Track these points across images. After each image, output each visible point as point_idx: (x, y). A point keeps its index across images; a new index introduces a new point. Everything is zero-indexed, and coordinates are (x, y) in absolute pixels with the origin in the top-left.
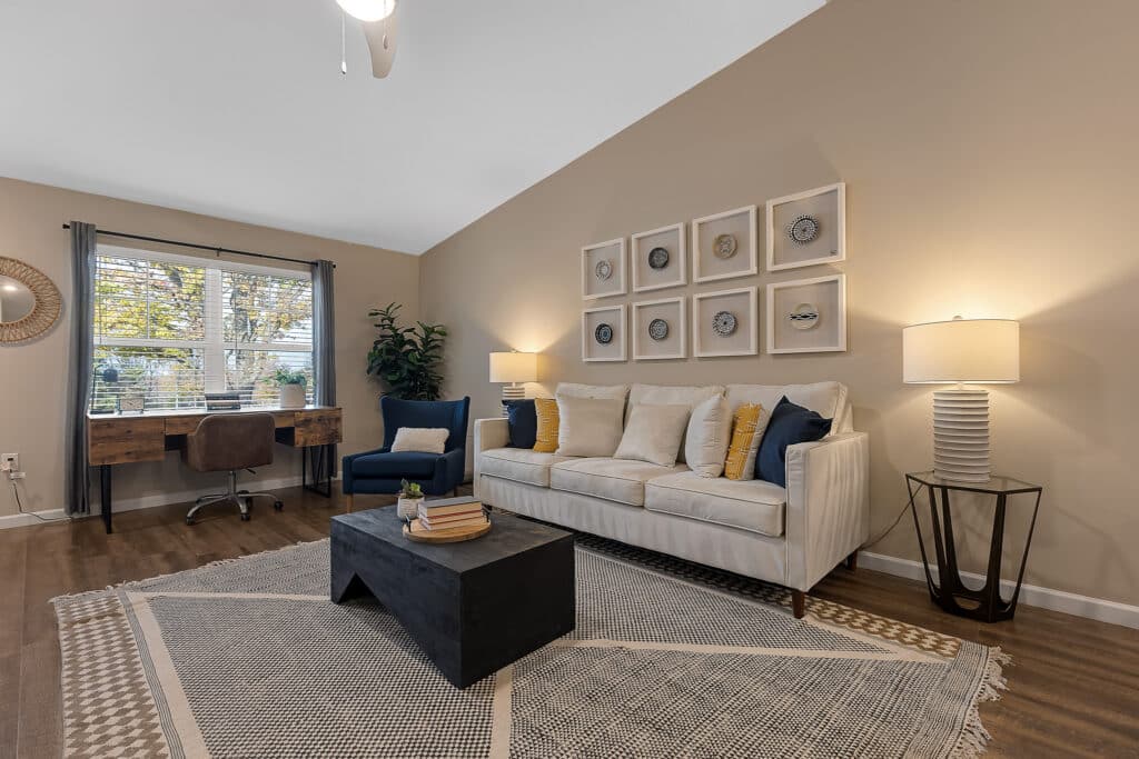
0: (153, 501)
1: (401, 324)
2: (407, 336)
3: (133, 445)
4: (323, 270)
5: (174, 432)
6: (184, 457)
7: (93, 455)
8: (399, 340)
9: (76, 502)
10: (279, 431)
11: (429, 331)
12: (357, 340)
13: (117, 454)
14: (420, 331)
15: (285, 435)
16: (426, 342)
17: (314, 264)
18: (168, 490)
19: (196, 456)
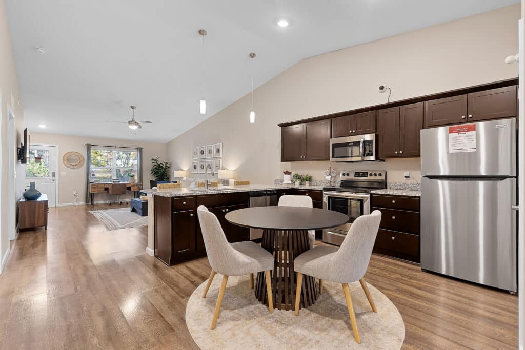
0: (101, 202)
1: (159, 162)
2: (161, 165)
3: (99, 189)
4: (140, 150)
5: (106, 187)
6: (108, 192)
7: (91, 191)
8: (159, 166)
9: (87, 201)
10: (127, 187)
11: (167, 163)
12: (148, 166)
13: (95, 191)
14: (164, 164)
15: (129, 188)
16: (166, 166)
17: (138, 148)
18: (105, 200)
19: (110, 192)
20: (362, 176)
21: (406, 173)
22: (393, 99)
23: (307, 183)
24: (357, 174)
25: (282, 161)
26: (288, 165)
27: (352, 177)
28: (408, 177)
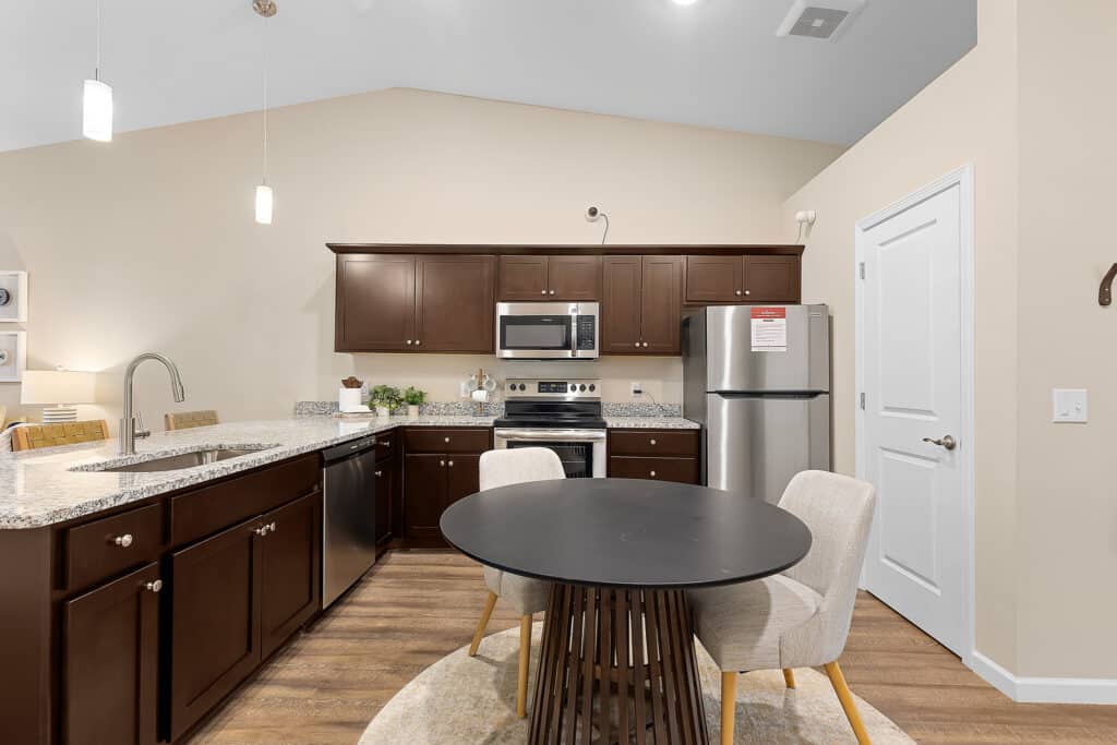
20: (555, 391)
21: (635, 385)
22: (611, 241)
23: (413, 409)
24: (544, 386)
25: (336, 351)
26: (349, 363)
27: (532, 392)
28: (639, 392)
